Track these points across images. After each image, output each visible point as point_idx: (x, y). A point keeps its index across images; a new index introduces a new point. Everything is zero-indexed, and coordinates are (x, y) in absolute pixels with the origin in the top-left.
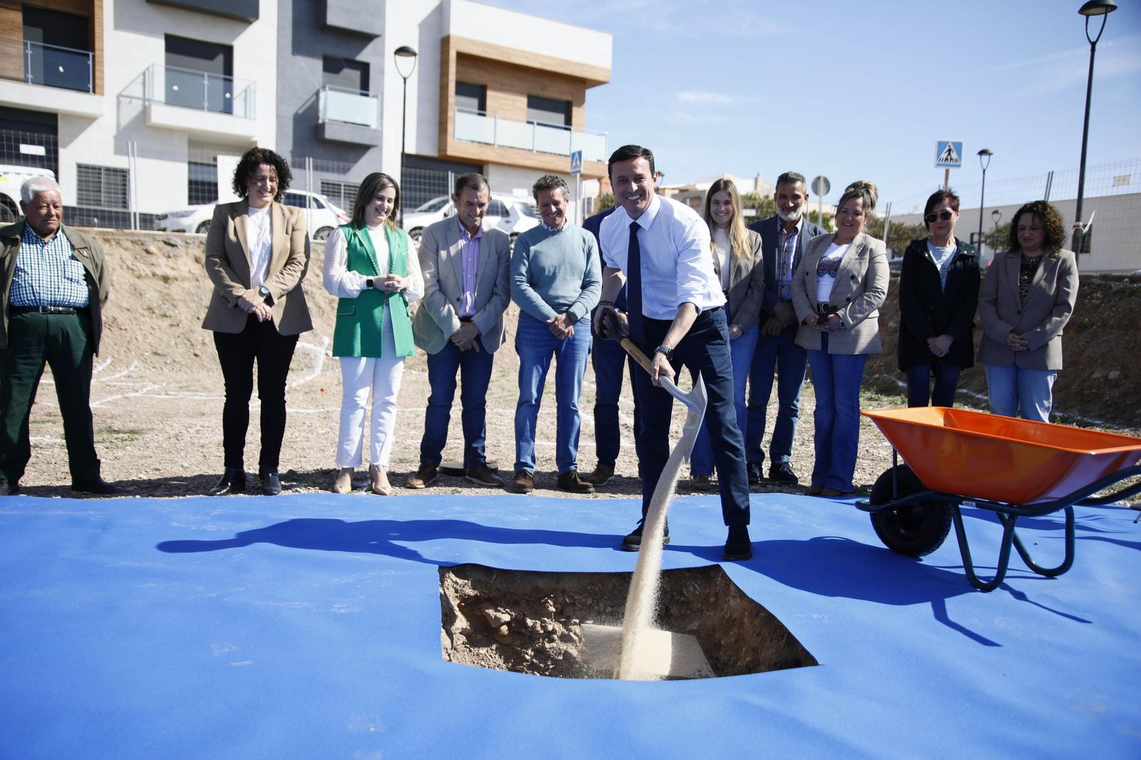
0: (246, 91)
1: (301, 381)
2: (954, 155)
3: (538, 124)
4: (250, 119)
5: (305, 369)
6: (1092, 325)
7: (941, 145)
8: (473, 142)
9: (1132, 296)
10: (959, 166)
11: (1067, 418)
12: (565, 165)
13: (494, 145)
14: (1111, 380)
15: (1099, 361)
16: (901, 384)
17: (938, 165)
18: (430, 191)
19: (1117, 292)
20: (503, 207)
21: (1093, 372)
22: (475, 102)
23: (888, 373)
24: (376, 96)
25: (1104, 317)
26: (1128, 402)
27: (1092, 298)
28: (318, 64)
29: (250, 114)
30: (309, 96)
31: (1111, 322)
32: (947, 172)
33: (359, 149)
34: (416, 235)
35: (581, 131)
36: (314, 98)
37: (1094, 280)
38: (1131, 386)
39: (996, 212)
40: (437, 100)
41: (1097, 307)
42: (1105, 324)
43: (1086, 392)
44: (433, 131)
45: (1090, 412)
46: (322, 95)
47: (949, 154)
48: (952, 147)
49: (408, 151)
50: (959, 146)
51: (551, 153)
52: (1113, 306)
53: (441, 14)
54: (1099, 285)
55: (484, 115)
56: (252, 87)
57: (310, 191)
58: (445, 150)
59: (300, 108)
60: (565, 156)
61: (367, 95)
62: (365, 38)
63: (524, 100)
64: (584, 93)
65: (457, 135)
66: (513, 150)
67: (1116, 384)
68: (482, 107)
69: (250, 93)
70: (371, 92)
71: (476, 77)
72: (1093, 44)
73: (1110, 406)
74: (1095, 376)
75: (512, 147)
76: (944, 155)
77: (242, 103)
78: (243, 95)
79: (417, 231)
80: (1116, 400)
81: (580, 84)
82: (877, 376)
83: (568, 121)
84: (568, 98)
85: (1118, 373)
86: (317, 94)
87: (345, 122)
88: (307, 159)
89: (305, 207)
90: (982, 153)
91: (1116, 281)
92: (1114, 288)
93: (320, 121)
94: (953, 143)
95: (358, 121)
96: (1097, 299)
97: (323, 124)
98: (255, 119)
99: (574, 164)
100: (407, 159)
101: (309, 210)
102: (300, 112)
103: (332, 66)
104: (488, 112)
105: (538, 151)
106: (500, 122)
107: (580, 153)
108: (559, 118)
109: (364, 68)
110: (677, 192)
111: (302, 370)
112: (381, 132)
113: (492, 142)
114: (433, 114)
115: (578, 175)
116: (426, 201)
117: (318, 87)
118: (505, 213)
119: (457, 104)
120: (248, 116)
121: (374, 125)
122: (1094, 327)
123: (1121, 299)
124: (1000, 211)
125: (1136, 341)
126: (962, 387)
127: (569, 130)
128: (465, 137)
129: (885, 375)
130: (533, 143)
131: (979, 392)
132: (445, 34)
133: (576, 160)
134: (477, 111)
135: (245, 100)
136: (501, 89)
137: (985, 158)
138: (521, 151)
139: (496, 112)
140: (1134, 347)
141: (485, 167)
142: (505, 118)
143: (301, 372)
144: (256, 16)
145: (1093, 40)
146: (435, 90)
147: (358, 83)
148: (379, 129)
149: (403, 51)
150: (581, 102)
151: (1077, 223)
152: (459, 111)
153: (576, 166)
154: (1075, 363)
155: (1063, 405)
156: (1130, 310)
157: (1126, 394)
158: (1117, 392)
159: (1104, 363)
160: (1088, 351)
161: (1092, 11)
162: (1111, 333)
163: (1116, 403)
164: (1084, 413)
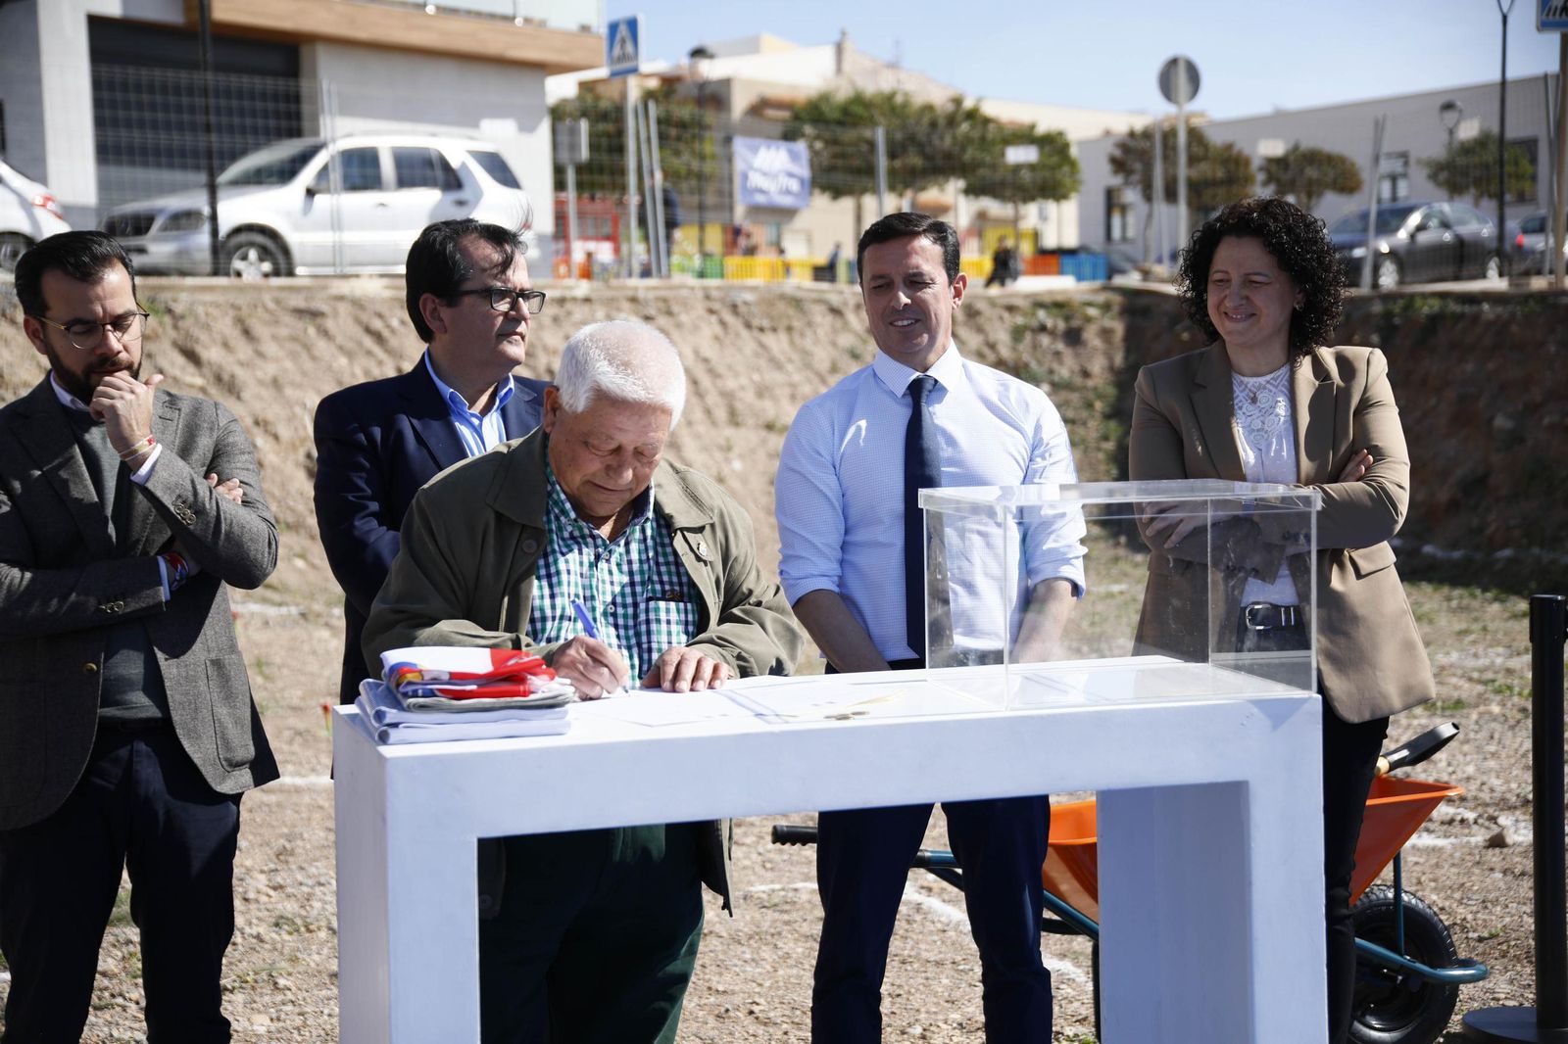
17: (1544, 26)
18: (243, 131)
20: (445, 165)
34: (239, 247)
39: (1448, 106)
49: (100, 8)
51: (469, 13)
58: (208, 7)
79: (243, 238)
82: (1507, 553)
99: (617, 51)
107: (633, 25)
116: (234, 156)
118: (450, 179)
124: (1459, 103)
129: (1536, 550)
133: (623, 41)
141: (305, 51)
153: (623, 58)
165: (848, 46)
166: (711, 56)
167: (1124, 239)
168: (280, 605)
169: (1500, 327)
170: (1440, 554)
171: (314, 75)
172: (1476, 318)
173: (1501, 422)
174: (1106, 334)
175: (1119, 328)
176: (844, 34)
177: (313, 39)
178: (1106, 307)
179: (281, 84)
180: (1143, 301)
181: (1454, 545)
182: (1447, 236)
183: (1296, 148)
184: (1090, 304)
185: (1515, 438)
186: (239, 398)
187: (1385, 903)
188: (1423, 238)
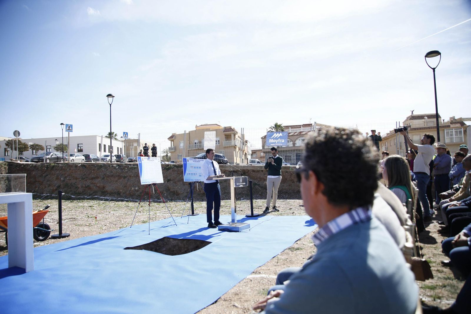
2: (70, 128)
6: (127, 176)
7: (67, 125)
10: (72, 131)
14: (136, 190)
16: (73, 196)
17: (66, 131)
21: (131, 188)
23: (67, 194)
32: (69, 133)
39: (56, 140)
41: (127, 172)
43: (131, 193)
45: (134, 198)
47: (69, 128)
50: (72, 126)
67: (138, 191)
73: (138, 196)
74: (132, 189)
76: (68, 128)
90: (62, 124)
94: (70, 125)
96: (126, 170)
123: (132, 170)
126: (94, 195)
131: (101, 196)
137: (62, 125)
145: (110, 104)
154: (125, 186)
155: (126, 197)
156: (136, 172)
157: (141, 193)
158: (139, 193)
159: (133, 186)
160: (129, 183)
161: (109, 97)
162: (133, 178)
163: (139, 195)
164: (133, 199)
167: (8, 155)
169: (62, 167)
170: (54, 196)
172: (59, 166)
173: (62, 179)
174: (5, 168)
175: (7, 167)
178: (5, 164)
180: (11, 164)
181: (56, 195)
182: (56, 156)
183: (35, 144)
184: (2, 164)
185: (64, 181)
187: (42, 224)
188: (52, 156)
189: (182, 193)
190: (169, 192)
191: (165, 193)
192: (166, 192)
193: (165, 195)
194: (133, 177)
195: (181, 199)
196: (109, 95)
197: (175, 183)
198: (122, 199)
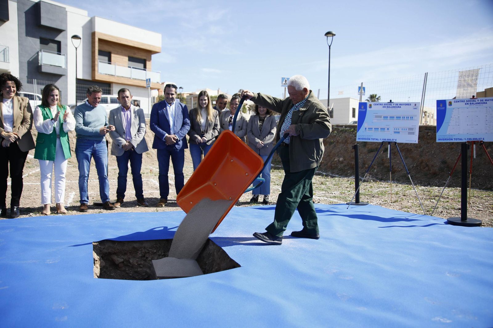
0: (4, 50)
1: (34, 172)
3: (133, 68)
4: (7, 62)
5: (35, 167)
6: (334, 142)
7: (283, 79)
8: (106, 74)
9: (345, 132)
11: (327, 175)
12: (144, 84)
13: (115, 76)
14: (340, 161)
15: (337, 155)
17: (282, 86)
19: (341, 131)
21: (335, 159)
22: (107, 58)
24: (63, 55)
25: (338, 139)
26: (346, 169)
27: (334, 133)
28: (38, 41)
29: (6, 60)
30: (34, 54)
31: (340, 141)
33: (58, 76)
35: (150, 71)
36: (36, 55)
37: (334, 127)
38: (347, 163)
40: (91, 57)
41: (335, 136)
42: (338, 142)
43: (333, 166)
44: (89, 70)
46: (40, 54)
47: (286, 82)
48: (287, 80)
49: (78, 77)
51: (138, 79)
52: (340, 136)
53: (91, 23)
54: (336, 129)
55: (111, 64)
56: (7, 49)
57: (35, 93)
58: (95, 77)
59: (30, 59)
60: (144, 80)
61: (60, 54)
62: (59, 31)
63: (127, 58)
64: (151, 56)
65: (99, 71)
66: (123, 78)
67: (342, 162)
68: (110, 61)
69: (6, 52)
70: (62, 53)
71: (107, 48)
72: (330, 46)
73: (340, 170)
74: (336, 160)
75: (122, 77)
76: (284, 82)
77: (3, 55)
78: (3, 52)
80: (342, 168)
81: (149, 53)
83: (145, 67)
84: (144, 58)
85: (342, 158)
86: (38, 53)
87: (51, 65)
88: (34, 80)
89: (33, 100)
91: (341, 127)
92: (340, 130)
93: (39, 64)
94: (287, 78)
95: (57, 65)
96: (335, 133)
97: (41, 66)
98: (9, 63)
99: (147, 83)
100: (78, 81)
101: (35, 101)
102: (30, 60)
103: (44, 42)
104: (112, 63)
105: (133, 78)
106: (117, 67)
107: (150, 79)
108: (141, 66)
109: (59, 43)
110: (188, 95)
111: (34, 167)
112: (67, 70)
113: (114, 74)
114: (89, 63)
115: (149, 88)
117: (38, 50)
119: (99, 59)
120: (5, 61)
121: (64, 67)
122: (335, 143)
123: (342, 133)
125: (347, 148)
127: (145, 70)
128: (103, 72)
130: (131, 75)
132: (93, 31)
134: (107, 62)
135: (4, 54)
136: (117, 54)
138: (127, 79)
139: (115, 63)
140: (347, 150)
141: (111, 84)
142: (119, 65)
143: (34, 168)
144: (8, 19)
145: (330, 45)
146: (90, 53)
147: (56, 50)
148: (66, 68)
149: (75, 37)
150: (150, 60)
151: (328, 107)
152: (100, 62)
153: (148, 84)
154: (329, 156)
155: (326, 171)
156: (345, 137)
157: (345, 166)
158: (342, 165)
159: (338, 155)
160: (333, 151)
161: (328, 35)
162: (340, 145)
163: (342, 169)
164: (333, 173)
165: (220, 90)
166: (183, 88)
168: (70, 164)
171: (112, 87)
176: (219, 89)
177: (112, 83)
179: (107, 88)
186: (72, 133)
189: (400, 170)
190: (381, 168)
191: (375, 168)
192: (378, 167)
193: (375, 171)
194: (340, 143)
195: (395, 178)
196: (328, 34)
197: (395, 153)
198: (320, 172)
